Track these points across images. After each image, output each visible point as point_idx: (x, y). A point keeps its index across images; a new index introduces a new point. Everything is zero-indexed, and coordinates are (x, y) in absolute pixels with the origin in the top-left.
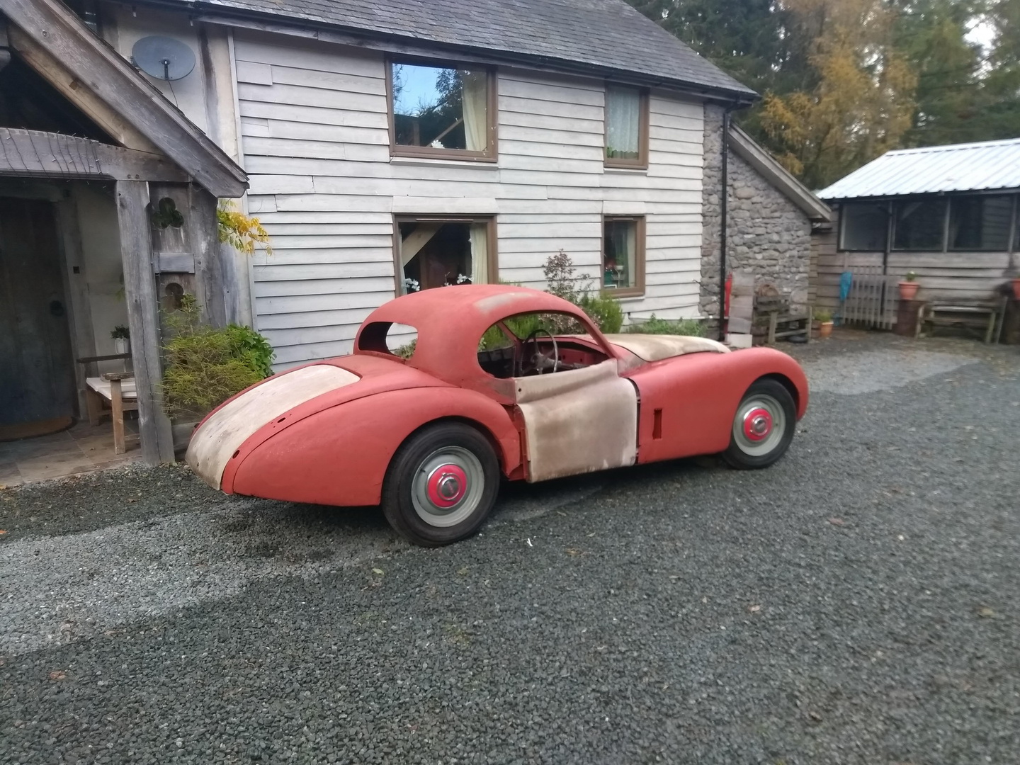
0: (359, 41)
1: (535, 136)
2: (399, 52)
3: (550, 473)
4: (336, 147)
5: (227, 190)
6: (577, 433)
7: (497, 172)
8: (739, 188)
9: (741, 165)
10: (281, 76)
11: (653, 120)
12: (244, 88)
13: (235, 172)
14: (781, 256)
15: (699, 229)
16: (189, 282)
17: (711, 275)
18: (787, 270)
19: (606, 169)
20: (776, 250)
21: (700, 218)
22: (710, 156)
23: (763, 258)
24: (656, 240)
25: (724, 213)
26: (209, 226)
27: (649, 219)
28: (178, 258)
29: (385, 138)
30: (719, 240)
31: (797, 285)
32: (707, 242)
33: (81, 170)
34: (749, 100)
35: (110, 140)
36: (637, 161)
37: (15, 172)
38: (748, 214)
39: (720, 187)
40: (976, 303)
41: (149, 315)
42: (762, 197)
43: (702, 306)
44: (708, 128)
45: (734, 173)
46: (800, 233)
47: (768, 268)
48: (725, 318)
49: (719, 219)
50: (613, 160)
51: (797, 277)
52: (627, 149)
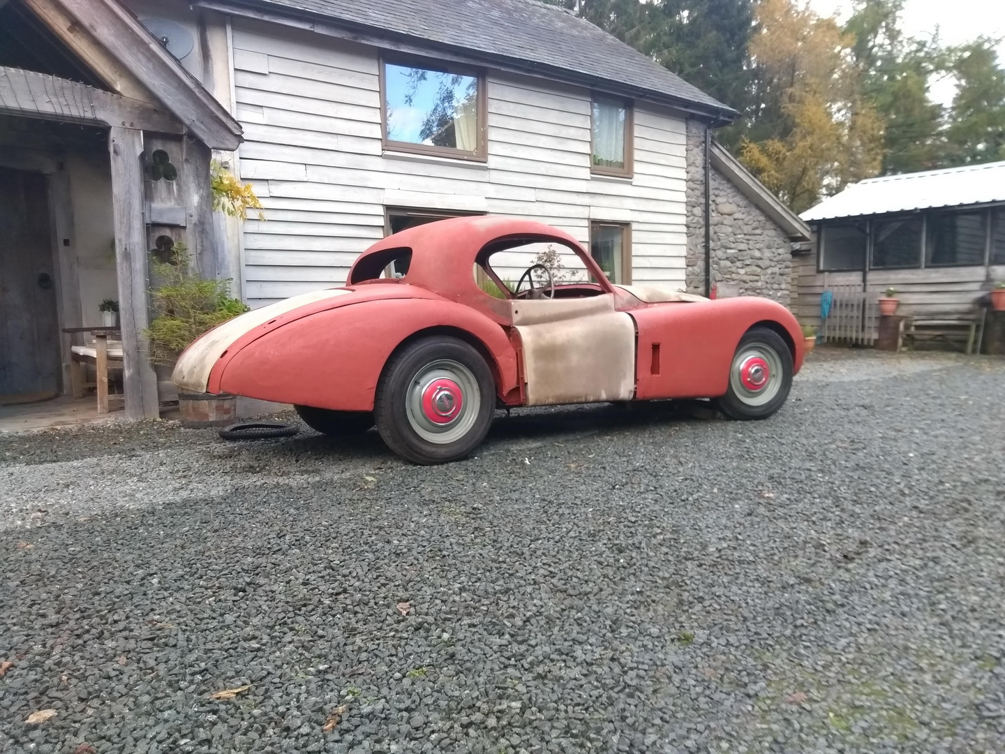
0: (354, 35)
1: (524, 139)
3: (548, 398)
4: (329, 138)
5: (221, 142)
6: (574, 359)
7: (487, 172)
8: (721, 203)
9: (723, 182)
10: (276, 66)
11: (637, 131)
12: (241, 76)
13: (229, 123)
14: (763, 272)
15: (683, 239)
16: (180, 236)
17: (696, 285)
18: (769, 286)
19: (592, 176)
20: (758, 266)
21: (684, 229)
22: (693, 169)
23: (746, 274)
24: (643, 247)
25: (707, 226)
26: (202, 180)
27: (634, 226)
28: (171, 210)
29: (377, 132)
30: (703, 251)
32: (692, 252)
33: (75, 113)
34: (729, 117)
35: (106, 87)
36: (622, 170)
37: (8, 109)
38: (730, 229)
39: (703, 201)
40: (956, 316)
41: (139, 263)
42: (743, 213)
44: (690, 142)
45: (716, 189)
46: (781, 251)
47: (750, 283)
49: (703, 231)
50: (599, 167)
51: (779, 294)
52: (612, 159)
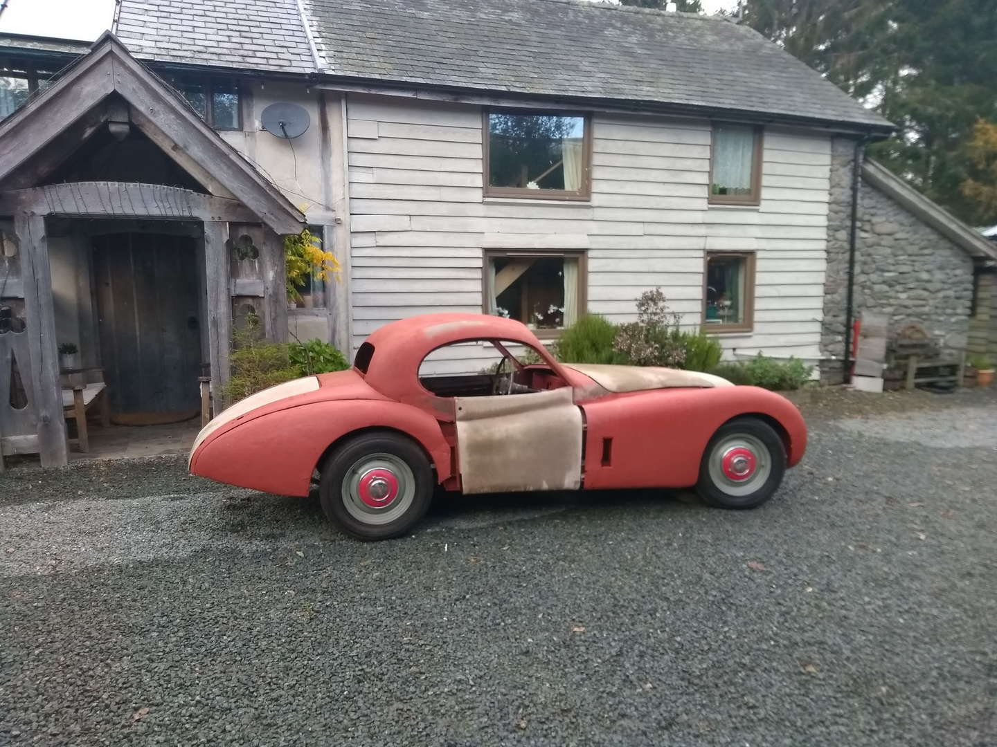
0: (455, 97)
1: (633, 175)
2: (493, 104)
3: (483, 487)
4: (432, 190)
5: (289, 229)
6: (513, 453)
7: (591, 210)
8: (878, 223)
9: (882, 200)
10: (386, 130)
11: (767, 156)
12: (353, 142)
13: (295, 214)
14: (933, 296)
15: (823, 265)
16: (259, 304)
17: (835, 314)
18: (939, 311)
19: (710, 206)
20: (925, 289)
21: (824, 255)
22: (837, 191)
23: (909, 298)
24: (765, 276)
26: (277, 258)
27: (759, 255)
28: (252, 284)
29: (479, 181)
30: (846, 277)
31: (953, 328)
32: (831, 279)
33: (176, 213)
34: (885, 133)
35: (201, 189)
36: (750, 197)
37: (126, 216)
38: (889, 251)
39: (849, 223)
41: (224, 330)
42: (907, 233)
43: (823, 346)
44: (835, 162)
45: (873, 208)
46: (958, 272)
47: (914, 309)
48: (851, 359)
49: (847, 256)
50: (719, 194)
51: (953, 320)
52: (737, 186)
